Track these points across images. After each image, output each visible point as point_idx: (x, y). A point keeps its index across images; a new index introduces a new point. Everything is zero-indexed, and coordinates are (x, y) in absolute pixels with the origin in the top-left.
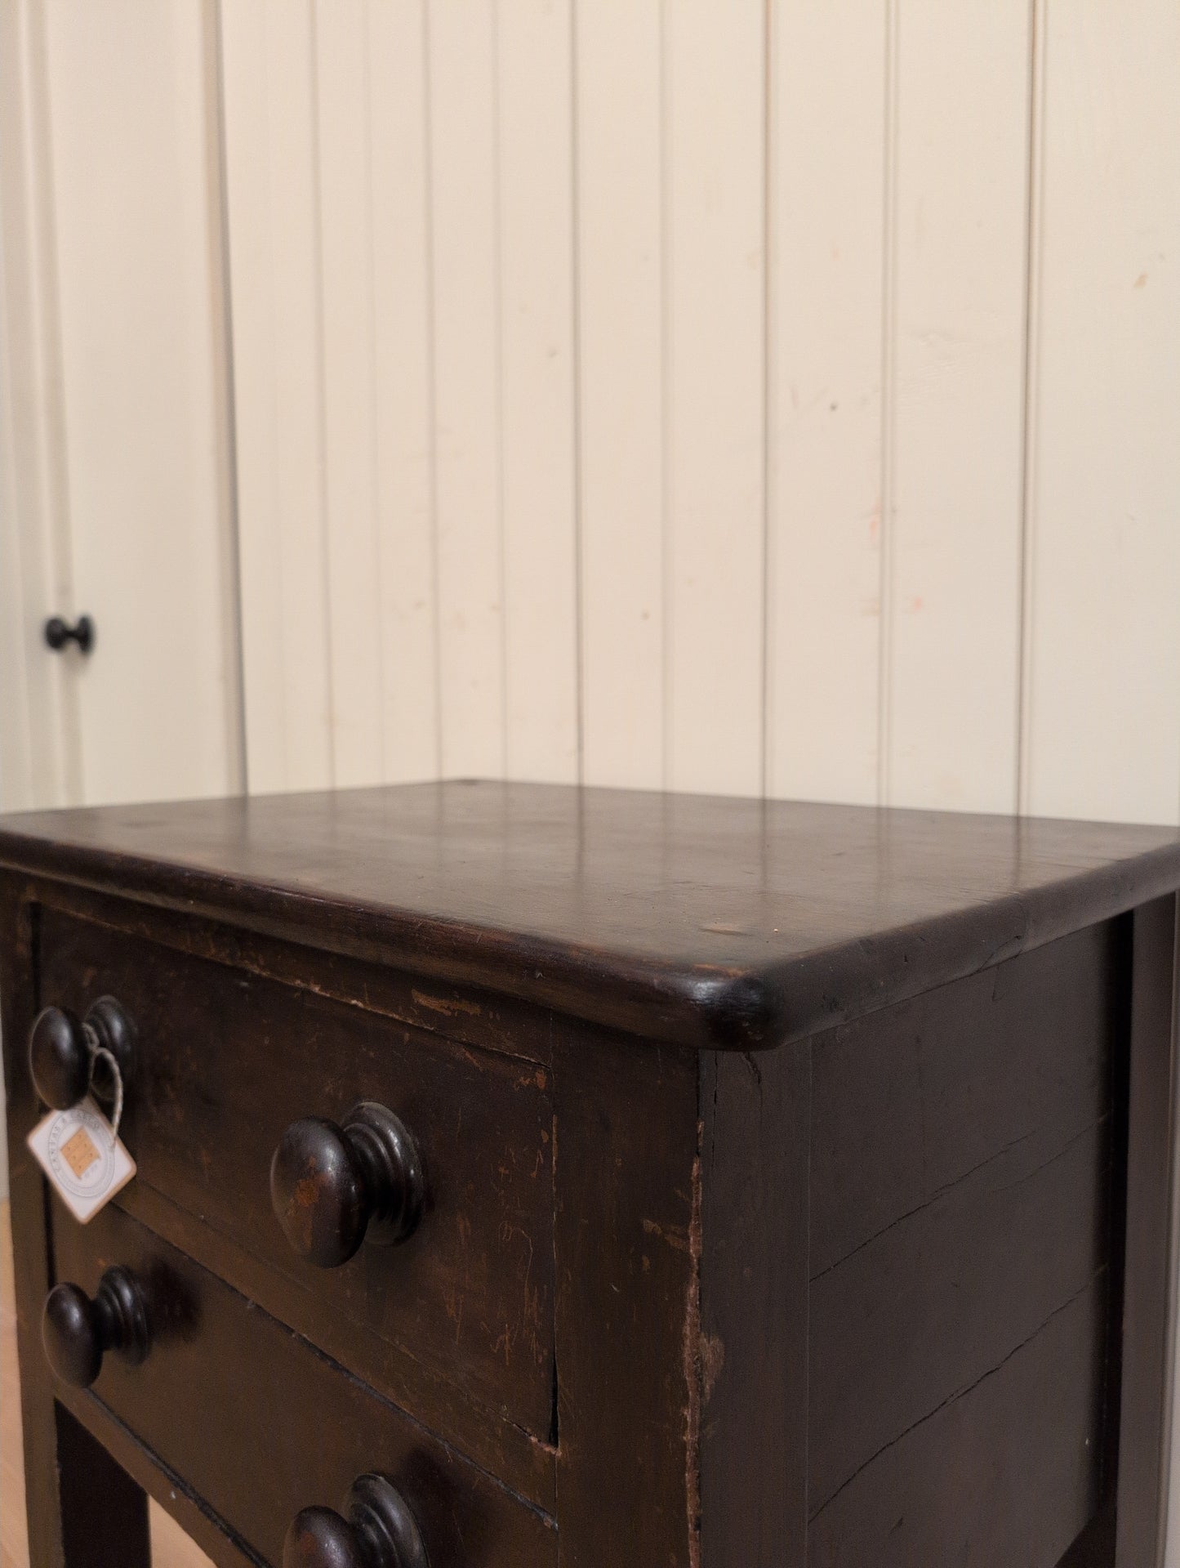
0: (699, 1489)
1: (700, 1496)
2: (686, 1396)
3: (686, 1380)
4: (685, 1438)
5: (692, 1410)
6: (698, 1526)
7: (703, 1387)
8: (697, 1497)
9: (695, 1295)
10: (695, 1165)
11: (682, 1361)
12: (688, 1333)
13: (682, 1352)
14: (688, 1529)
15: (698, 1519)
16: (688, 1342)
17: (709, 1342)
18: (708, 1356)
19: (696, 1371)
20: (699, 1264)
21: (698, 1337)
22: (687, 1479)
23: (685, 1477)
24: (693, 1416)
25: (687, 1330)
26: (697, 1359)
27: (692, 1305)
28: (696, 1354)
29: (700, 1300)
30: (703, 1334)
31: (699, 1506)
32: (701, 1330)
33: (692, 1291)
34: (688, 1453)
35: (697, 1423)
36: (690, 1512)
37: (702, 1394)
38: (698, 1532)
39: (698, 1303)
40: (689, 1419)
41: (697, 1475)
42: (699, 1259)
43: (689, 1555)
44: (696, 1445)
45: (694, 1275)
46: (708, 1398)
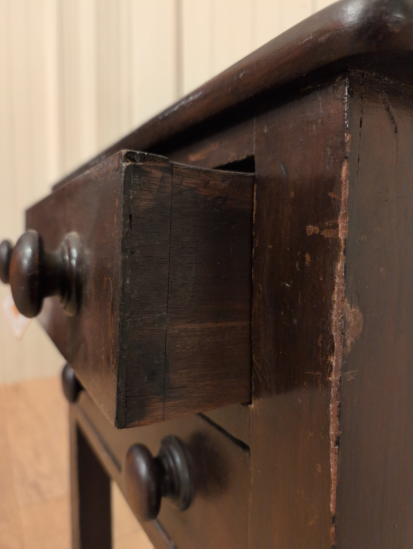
0: (339, 416)
1: (339, 420)
2: (333, 347)
3: (332, 336)
4: (330, 378)
5: (336, 357)
6: (337, 443)
7: (345, 340)
8: (338, 422)
9: (341, 268)
10: (344, 168)
11: (331, 322)
12: (335, 299)
13: (331, 314)
14: (330, 444)
15: (338, 438)
16: (335, 307)
17: (351, 309)
18: (350, 318)
19: (341, 327)
20: (345, 244)
21: (343, 301)
22: (331, 409)
23: (329, 407)
24: (337, 361)
25: (335, 297)
26: (342, 318)
27: (339, 276)
28: (341, 314)
29: (345, 272)
30: (346, 300)
31: (340, 428)
32: (345, 295)
33: (340, 266)
34: (332, 389)
35: (340, 366)
36: (332, 433)
37: (344, 345)
38: (337, 447)
39: (343, 274)
40: (334, 364)
41: (338, 405)
42: (345, 241)
43: (330, 464)
44: (338, 382)
45: (342, 253)
46: (349, 350)
